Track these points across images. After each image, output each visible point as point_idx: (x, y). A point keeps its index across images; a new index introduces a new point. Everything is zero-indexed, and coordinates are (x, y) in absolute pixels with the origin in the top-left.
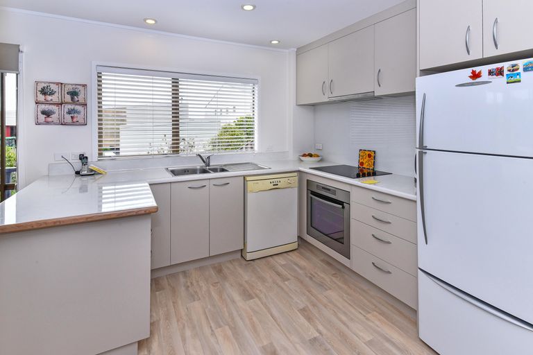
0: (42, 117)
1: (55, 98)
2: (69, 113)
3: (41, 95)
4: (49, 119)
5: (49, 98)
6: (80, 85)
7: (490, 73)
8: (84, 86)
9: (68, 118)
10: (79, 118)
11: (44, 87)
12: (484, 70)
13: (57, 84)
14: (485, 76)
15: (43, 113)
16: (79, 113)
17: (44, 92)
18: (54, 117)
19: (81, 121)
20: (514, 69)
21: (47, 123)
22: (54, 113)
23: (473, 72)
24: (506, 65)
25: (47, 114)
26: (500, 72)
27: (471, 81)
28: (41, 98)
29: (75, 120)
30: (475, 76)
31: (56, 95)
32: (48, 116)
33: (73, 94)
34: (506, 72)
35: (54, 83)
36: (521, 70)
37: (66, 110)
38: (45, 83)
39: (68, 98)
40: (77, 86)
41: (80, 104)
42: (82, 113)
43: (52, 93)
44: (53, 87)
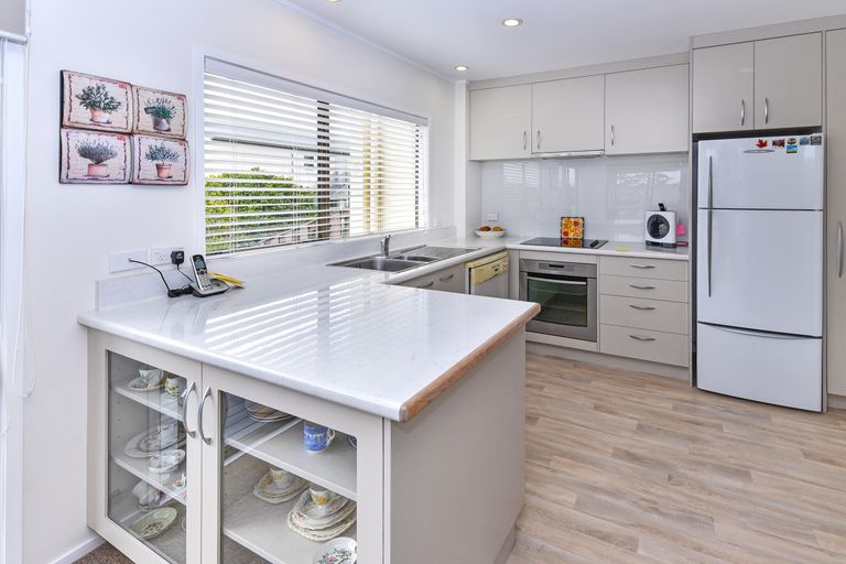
0: (81, 165)
1: (117, 119)
2: (152, 156)
3: (83, 108)
4: (100, 171)
5: (102, 117)
6: (173, 95)
7: (774, 143)
8: (181, 97)
9: (148, 169)
10: (174, 169)
11: (90, 89)
12: (770, 140)
13: (123, 84)
14: (770, 146)
15: (85, 153)
16: (173, 157)
17: (90, 100)
18: (113, 167)
19: (178, 176)
20: (792, 142)
21: (93, 179)
22: (113, 155)
23: (761, 141)
24: (786, 138)
25: (95, 156)
26: (782, 144)
27: (758, 148)
28: (81, 114)
29: (165, 173)
30: (762, 144)
31: (121, 111)
32: (99, 162)
33: (160, 114)
34: (786, 144)
35: (115, 82)
36: (797, 143)
37: (145, 150)
38: (91, 78)
39: (147, 121)
40: (166, 96)
41: (174, 139)
42: (181, 159)
43: (111, 106)
44: (114, 92)
